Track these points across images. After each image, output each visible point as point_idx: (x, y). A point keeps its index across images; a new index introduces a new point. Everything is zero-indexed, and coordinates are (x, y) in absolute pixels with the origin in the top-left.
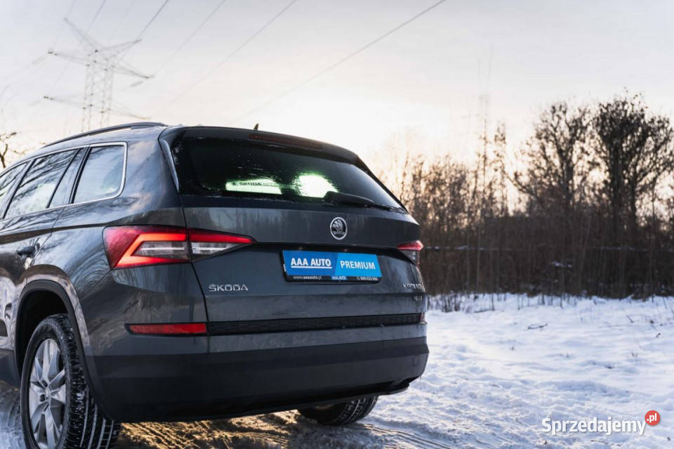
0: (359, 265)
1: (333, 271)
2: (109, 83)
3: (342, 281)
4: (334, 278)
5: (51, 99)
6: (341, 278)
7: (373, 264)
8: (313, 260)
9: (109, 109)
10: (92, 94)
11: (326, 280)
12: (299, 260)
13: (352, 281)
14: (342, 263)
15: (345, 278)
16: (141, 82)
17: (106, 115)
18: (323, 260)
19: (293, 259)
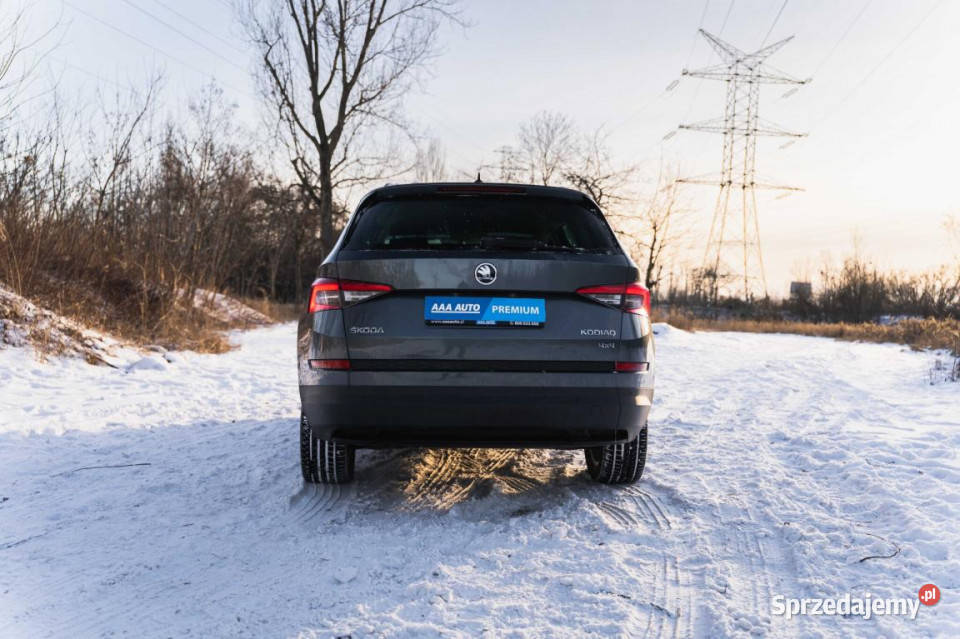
0: (515, 310)
1: (480, 316)
2: (754, 97)
3: (490, 325)
4: (479, 323)
5: (687, 128)
6: (488, 323)
7: (537, 309)
8: (459, 305)
9: (755, 130)
10: (734, 115)
11: (470, 323)
12: (443, 305)
13: (503, 325)
14: (494, 309)
15: (493, 323)
16: (796, 90)
17: (751, 138)
18: (471, 305)
19: (436, 305)
